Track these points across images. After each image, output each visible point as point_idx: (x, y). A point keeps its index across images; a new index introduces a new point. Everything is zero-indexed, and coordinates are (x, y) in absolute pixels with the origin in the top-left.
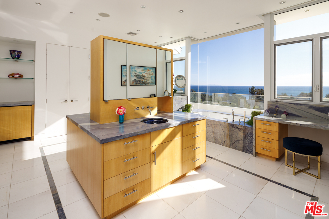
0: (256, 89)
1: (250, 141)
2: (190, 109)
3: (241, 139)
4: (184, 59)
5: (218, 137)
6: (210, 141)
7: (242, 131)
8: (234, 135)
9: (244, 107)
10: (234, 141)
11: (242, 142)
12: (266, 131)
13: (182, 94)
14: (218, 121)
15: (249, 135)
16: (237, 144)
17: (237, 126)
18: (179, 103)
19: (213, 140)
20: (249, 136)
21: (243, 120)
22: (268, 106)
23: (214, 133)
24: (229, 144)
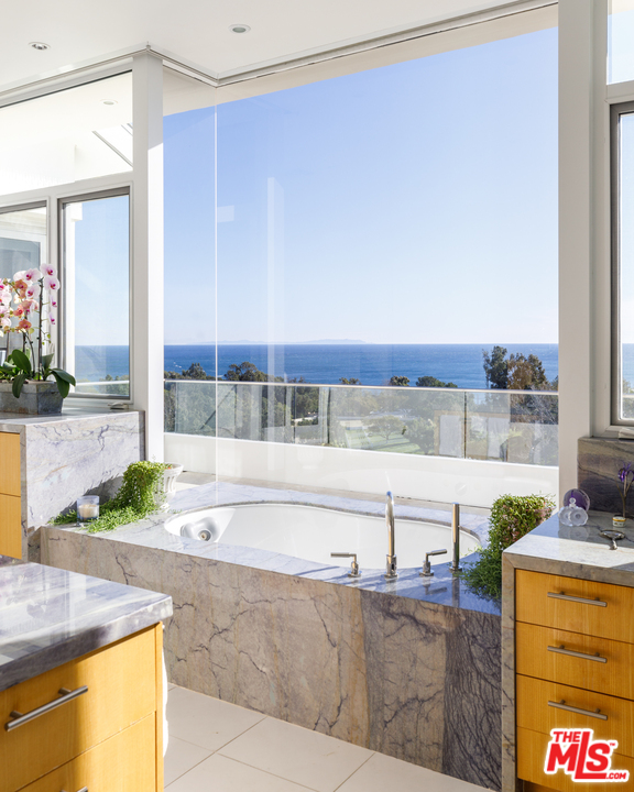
0: (512, 357)
1: (486, 701)
2: (151, 496)
3: (431, 692)
4: (125, 191)
5: (303, 681)
6: (254, 703)
7: (441, 640)
8: (392, 668)
9: (462, 452)
10: (394, 707)
11: (437, 713)
12: (575, 639)
13: (116, 402)
14: (298, 579)
15: (480, 665)
16: (410, 726)
17: (411, 609)
18: (85, 460)
19: (274, 699)
20: (479, 673)
21: (449, 558)
22: (580, 467)
23: (276, 653)
24: (363, 723)
